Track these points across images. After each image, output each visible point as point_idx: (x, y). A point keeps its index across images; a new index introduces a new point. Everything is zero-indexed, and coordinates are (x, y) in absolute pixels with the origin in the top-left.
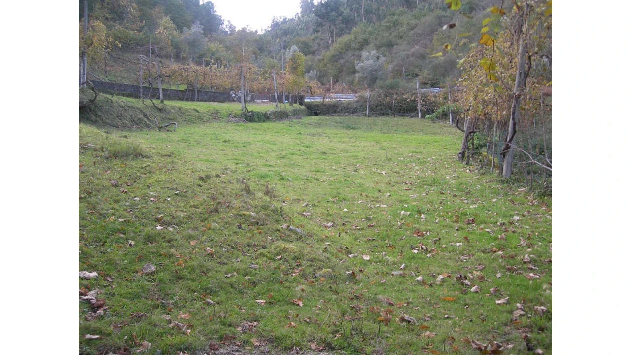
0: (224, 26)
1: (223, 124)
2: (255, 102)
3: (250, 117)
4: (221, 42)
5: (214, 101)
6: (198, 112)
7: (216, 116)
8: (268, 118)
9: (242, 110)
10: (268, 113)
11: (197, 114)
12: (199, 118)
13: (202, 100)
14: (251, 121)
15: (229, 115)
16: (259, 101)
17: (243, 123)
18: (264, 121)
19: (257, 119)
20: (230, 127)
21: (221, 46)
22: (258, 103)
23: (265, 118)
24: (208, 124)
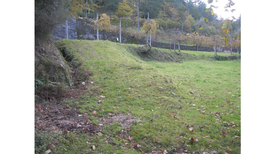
0: (218, 18)
1: (205, 61)
2: (224, 52)
3: (218, 58)
4: (214, 25)
5: (205, 51)
6: (195, 55)
7: (203, 57)
8: (227, 59)
9: (215, 55)
10: (227, 56)
11: (194, 56)
12: (195, 58)
13: (200, 51)
14: (218, 60)
15: (209, 57)
16: (226, 51)
17: (214, 61)
18: (225, 60)
19: (221, 59)
20: (207, 62)
21: (214, 27)
22: (225, 52)
23: (225, 59)
24: (198, 61)
